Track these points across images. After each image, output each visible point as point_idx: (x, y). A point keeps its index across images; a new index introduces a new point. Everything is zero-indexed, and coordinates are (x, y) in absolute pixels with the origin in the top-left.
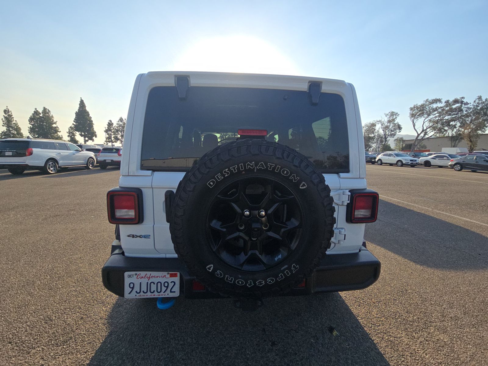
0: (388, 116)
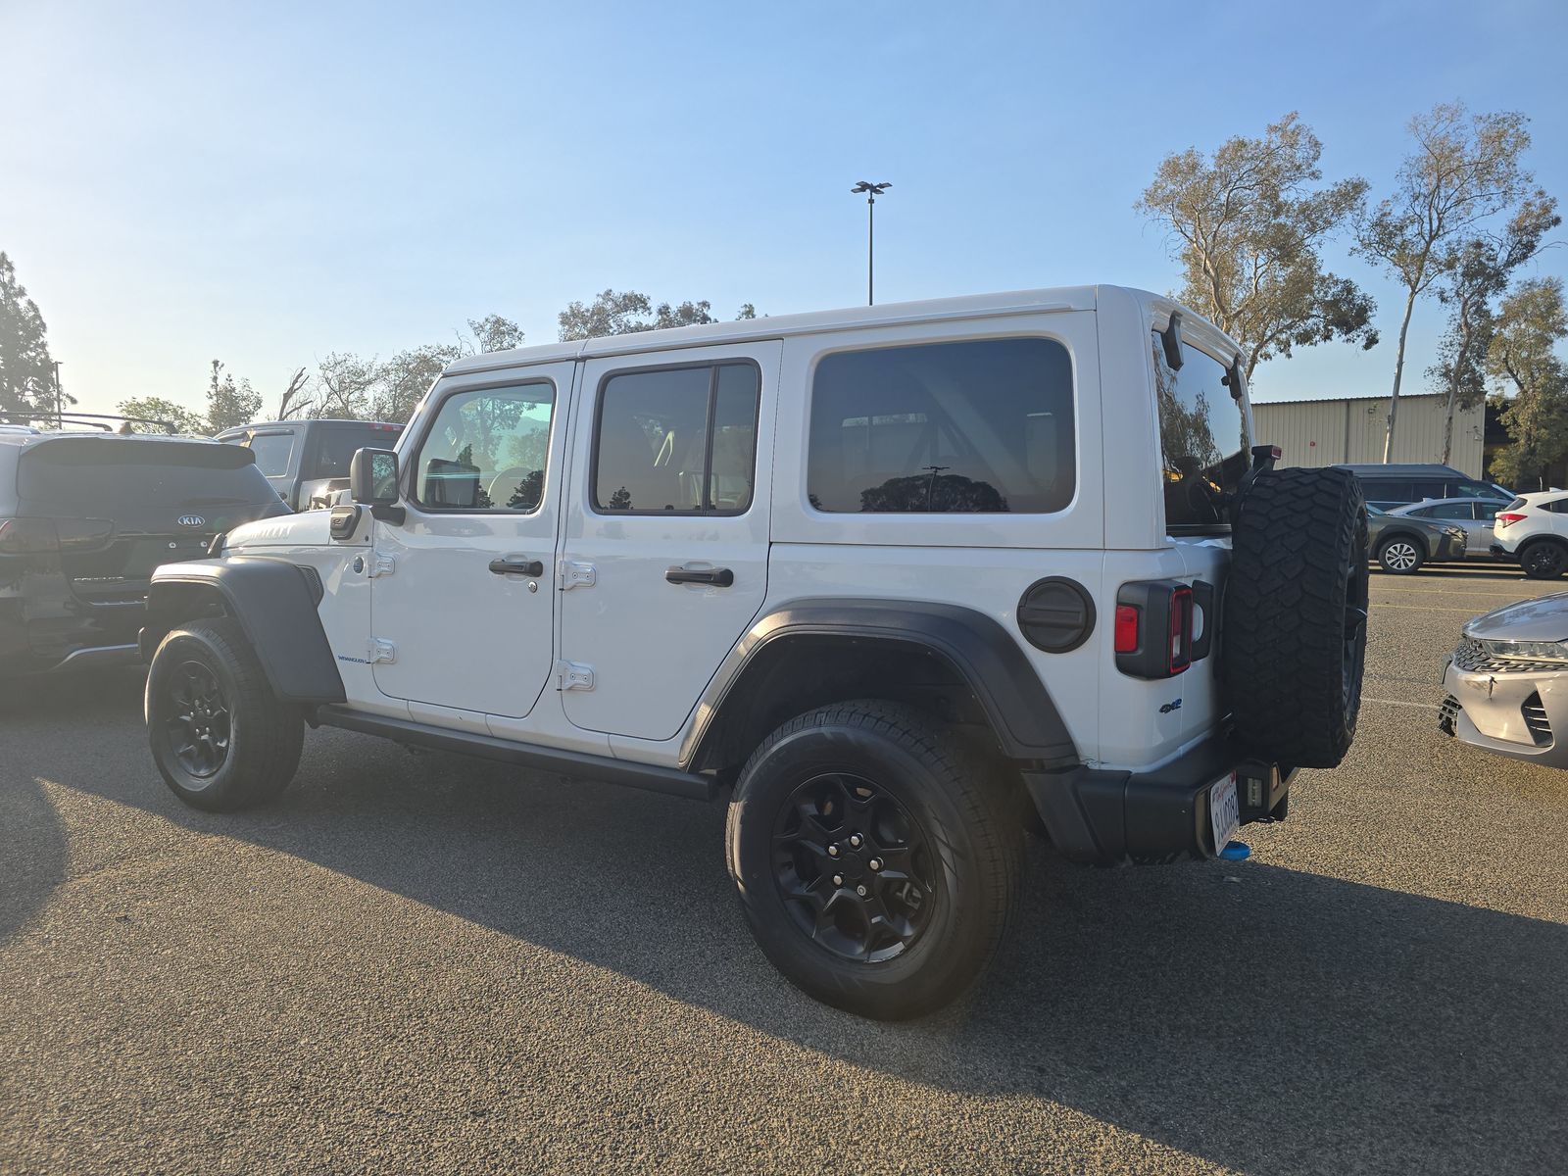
0: (482, 335)
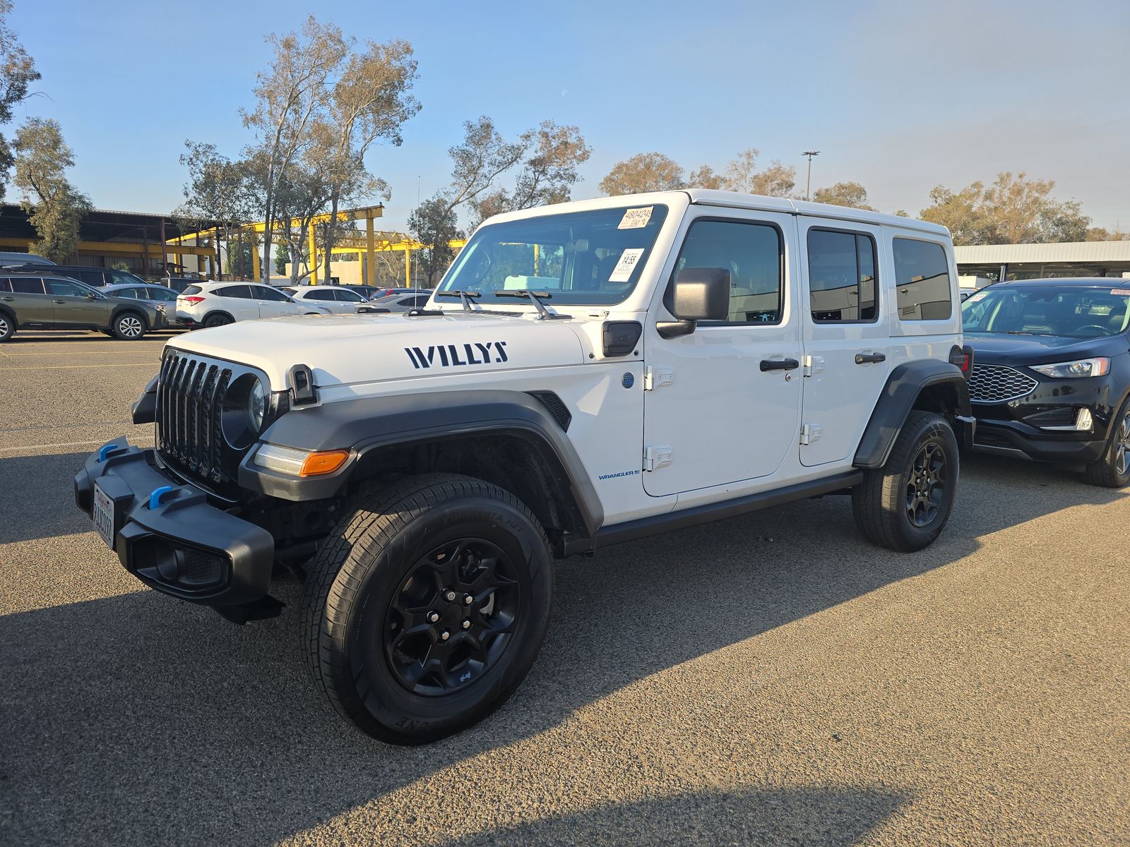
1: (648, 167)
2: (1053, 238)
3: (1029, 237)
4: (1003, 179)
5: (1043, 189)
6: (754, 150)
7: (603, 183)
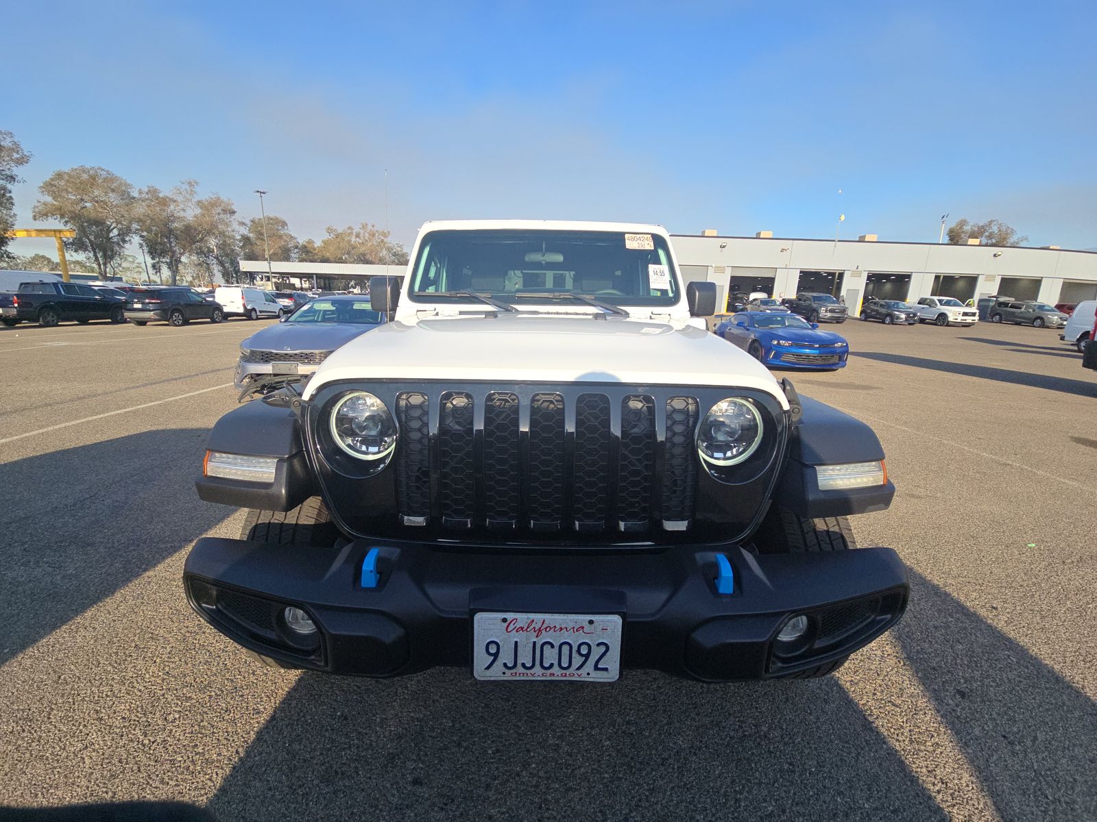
1: (93, 178)
2: (393, 263)
3: (382, 261)
4: (364, 227)
5: (386, 235)
6: (194, 180)
7: (43, 187)
